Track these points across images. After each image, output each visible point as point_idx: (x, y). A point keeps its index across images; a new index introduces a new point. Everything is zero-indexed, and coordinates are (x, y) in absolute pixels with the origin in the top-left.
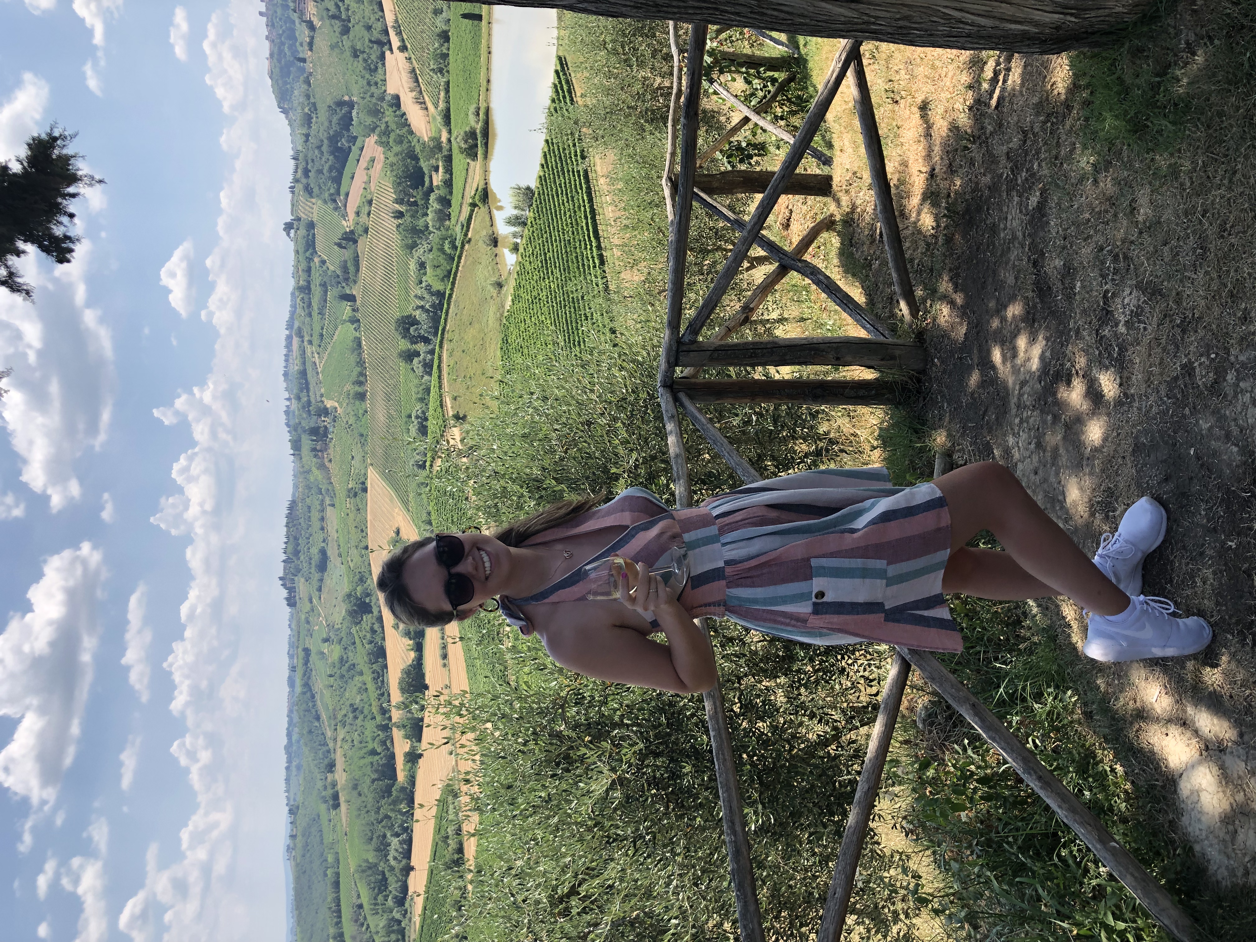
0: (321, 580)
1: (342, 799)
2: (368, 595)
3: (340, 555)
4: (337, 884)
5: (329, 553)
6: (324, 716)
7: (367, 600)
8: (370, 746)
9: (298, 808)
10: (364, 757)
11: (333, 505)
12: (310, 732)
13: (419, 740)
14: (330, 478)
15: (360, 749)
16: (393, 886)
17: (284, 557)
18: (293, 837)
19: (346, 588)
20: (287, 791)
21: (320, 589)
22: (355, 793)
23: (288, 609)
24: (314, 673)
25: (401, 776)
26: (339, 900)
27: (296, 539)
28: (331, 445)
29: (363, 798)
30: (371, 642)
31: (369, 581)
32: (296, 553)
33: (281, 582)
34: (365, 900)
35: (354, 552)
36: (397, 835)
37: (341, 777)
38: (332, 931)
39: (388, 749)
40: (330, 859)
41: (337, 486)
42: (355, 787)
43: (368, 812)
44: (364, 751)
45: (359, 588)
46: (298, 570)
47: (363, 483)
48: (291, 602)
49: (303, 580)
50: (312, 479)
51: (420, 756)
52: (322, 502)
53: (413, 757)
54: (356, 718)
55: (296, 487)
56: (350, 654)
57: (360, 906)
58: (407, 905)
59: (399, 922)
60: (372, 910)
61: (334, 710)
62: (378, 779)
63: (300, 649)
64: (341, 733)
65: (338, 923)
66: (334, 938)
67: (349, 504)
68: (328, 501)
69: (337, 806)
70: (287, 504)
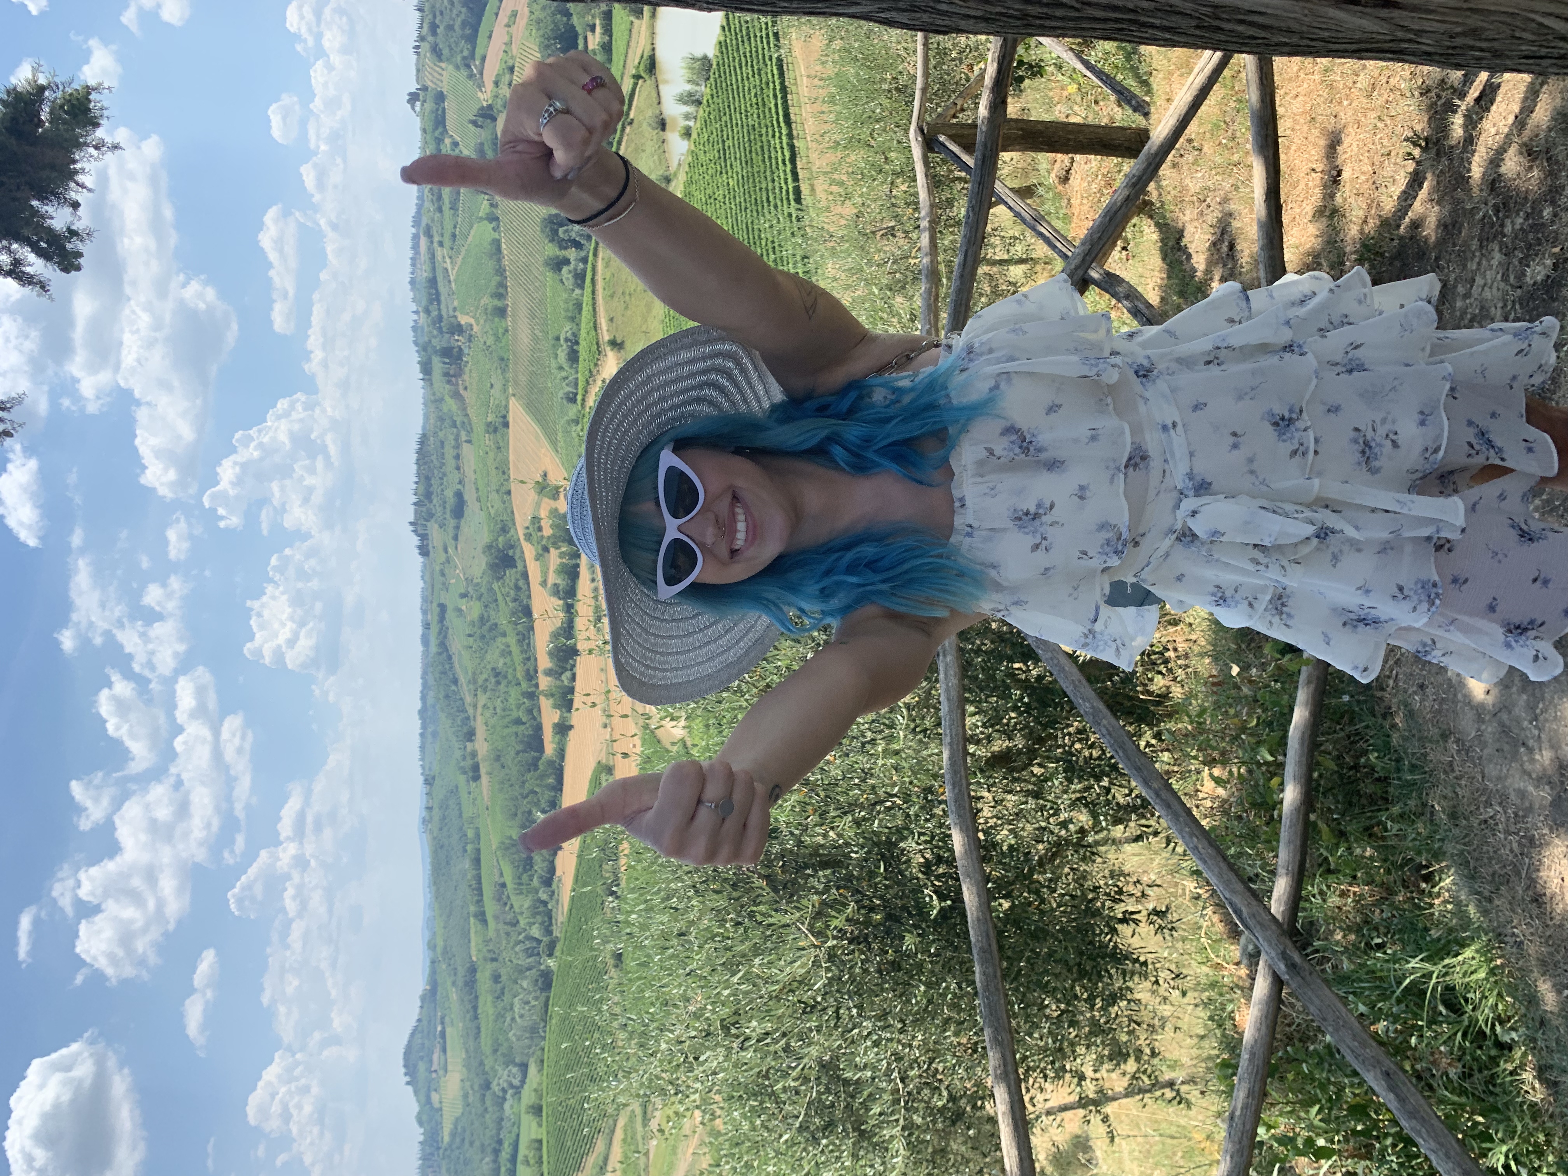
0: (457, 528)
1: (483, 770)
2: (512, 547)
3: (479, 500)
4: (477, 861)
5: (466, 497)
6: (463, 680)
7: (511, 553)
8: (515, 714)
9: (433, 778)
10: (507, 727)
11: (469, 442)
12: (447, 697)
13: (569, 711)
14: (465, 409)
15: (503, 717)
16: (540, 865)
17: (414, 499)
18: (429, 809)
19: (485, 537)
20: (422, 759)
21: (456, 538)
22: (497, 765)
23: (420, 559)
24: (450, 631)
25: (550, 748)
26: (480, 878)
27: (428, 478)
28: (467, 370)
29: (507, 771)
30: (515, 600)
31: (512, 531)
32: (428, 495)
33: (411, 528)
34: (508, 879)
35: (494, 496)
37: (482, 746)
38: (472, 909)
39: (534, 718)
40: (470, 834)
41: (474, 419)
42: (498, 758)
43: (511, 785)
44: (507, 720)
45: (501, 539)
46: (430, 516)
47: (504, 417)
48: (424, 551)
49: (436, 526)
50: (445, 410)
51: (571, 727)
52: (457, 438)
53: (563, 729)
54: (498, 683)
55: (426, 417)
56: (492, 613)
57: (504, 885)
58: (554, 886)
59: (545, 903)
60: (516, 889)
61: (474, 673)
62: (523, 751)
63: (435, 605)
64: (482, 699)
65: (480, 902)
66: (475, 916)
67: (488, 440)
68: (463, 437)
69: (476, 778)
70: (416, 438)
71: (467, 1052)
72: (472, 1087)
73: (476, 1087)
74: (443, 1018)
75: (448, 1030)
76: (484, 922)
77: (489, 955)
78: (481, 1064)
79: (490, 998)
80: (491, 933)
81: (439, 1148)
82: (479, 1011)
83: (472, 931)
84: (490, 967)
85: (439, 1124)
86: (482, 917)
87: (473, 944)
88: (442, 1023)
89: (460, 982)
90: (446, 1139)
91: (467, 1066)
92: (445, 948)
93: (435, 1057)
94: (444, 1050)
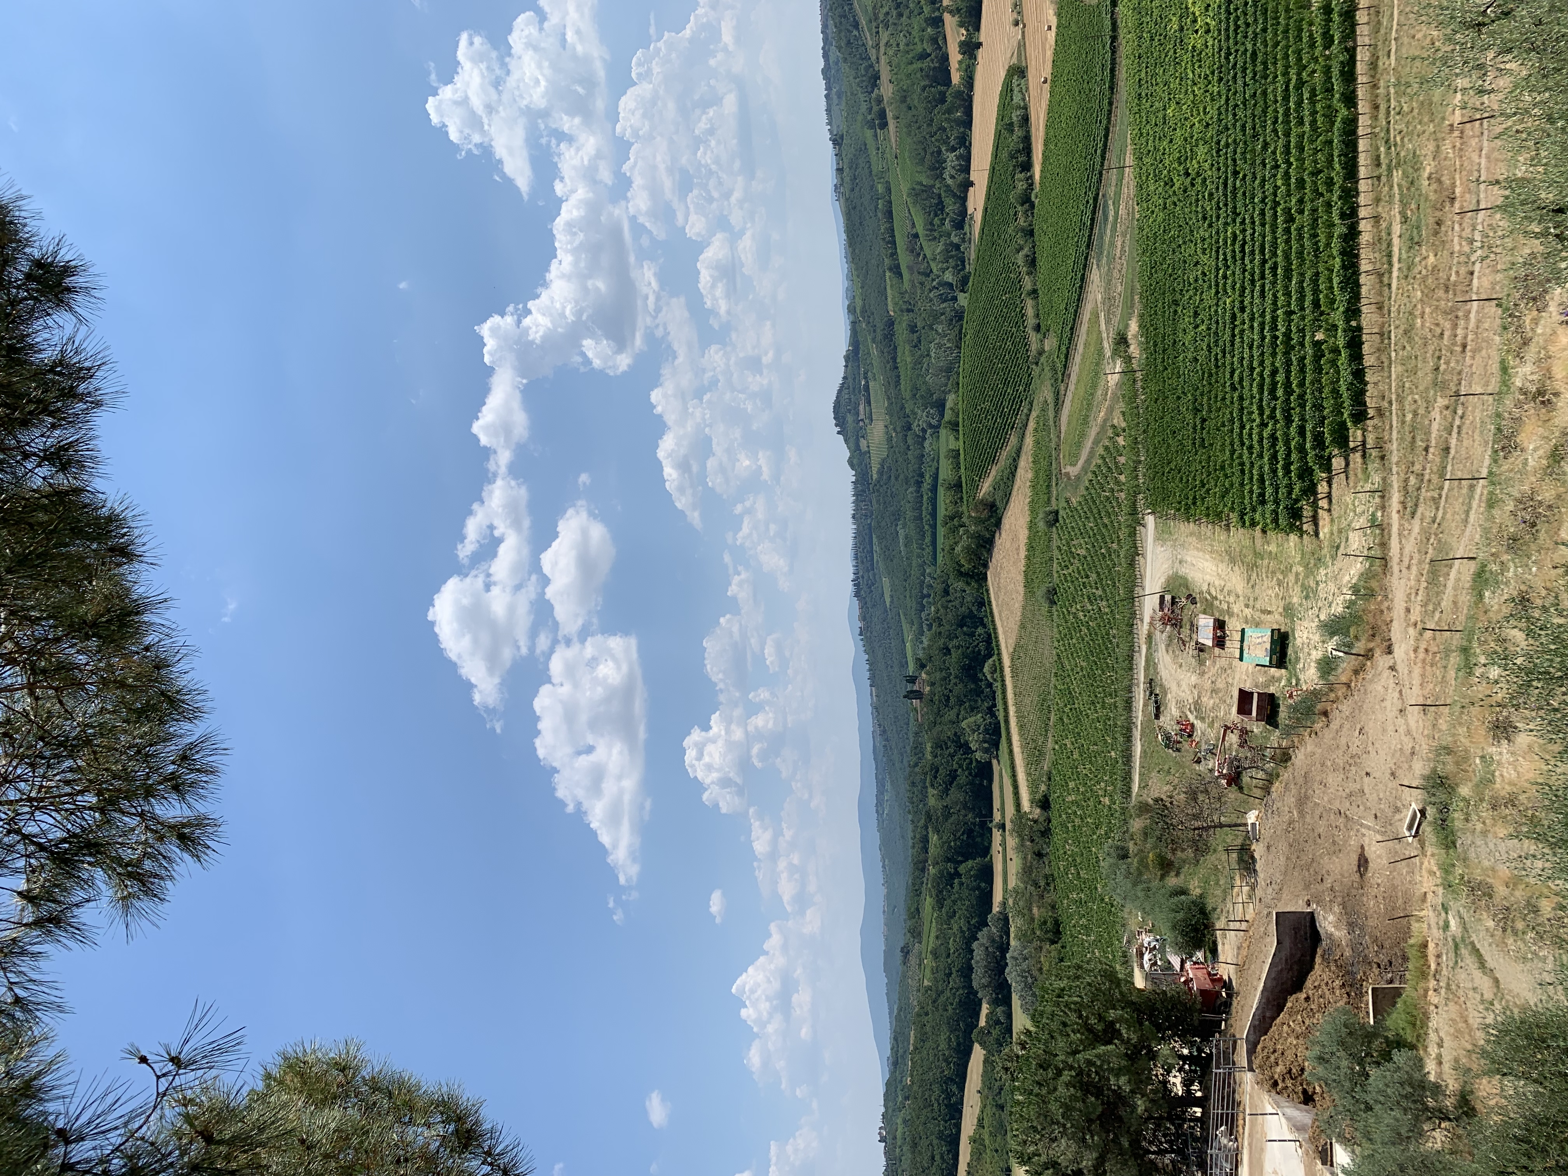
1: (890, 115)
4: (889, 214)
6: (863, 22)
8: (919, 48)
9: (842, 137)
10: (912, 63)
12: (849, 43)
13: (978, 28)
15: (908, 52)
16: (951, 207)
18: (840, 170)
20: (829, 123)
22: (904, 107)
25: (956, 78)
26: (893, 230)
29: (914, 112)
34: (920, 229)
36: (953, 149)
37: (887, 90)
38: (887, 261)
39: (940, 48)
40: (880, 188)
42: (904, 99)
43: (919, 128)
44: (911, 55)
51: (979, 45)
53: (971, 48)
54: (900, 15)
57: (916, 236)
58: (967, 227)
59: (957, 247)
60: (927, 235)
61: (874, 8)
62: (931, 86)
64: (885, 36)
65: (894, 255)
66: (890, 269)
69: (884, 125)
71: (889, 398)
72: (894, 429)
73: (898, 429)
74: (866, 373)
75: (871, 384)
76: (900, 275)
77: (904, 307)
78: (903, 408)
79: (907, 347)
80: (906, 285)
81: (869, 484)
82: (898, 360)
83: (888, 287)
84: (906, 317)
85: (868, 467)
86: (896, 270)
87: (889, 299)
88: (866, 378)
89: (879, 337)
90: (875, 476)
91: (889, 412)
92: (864, 306)
93: (861, 407)
94: (869, 403)
